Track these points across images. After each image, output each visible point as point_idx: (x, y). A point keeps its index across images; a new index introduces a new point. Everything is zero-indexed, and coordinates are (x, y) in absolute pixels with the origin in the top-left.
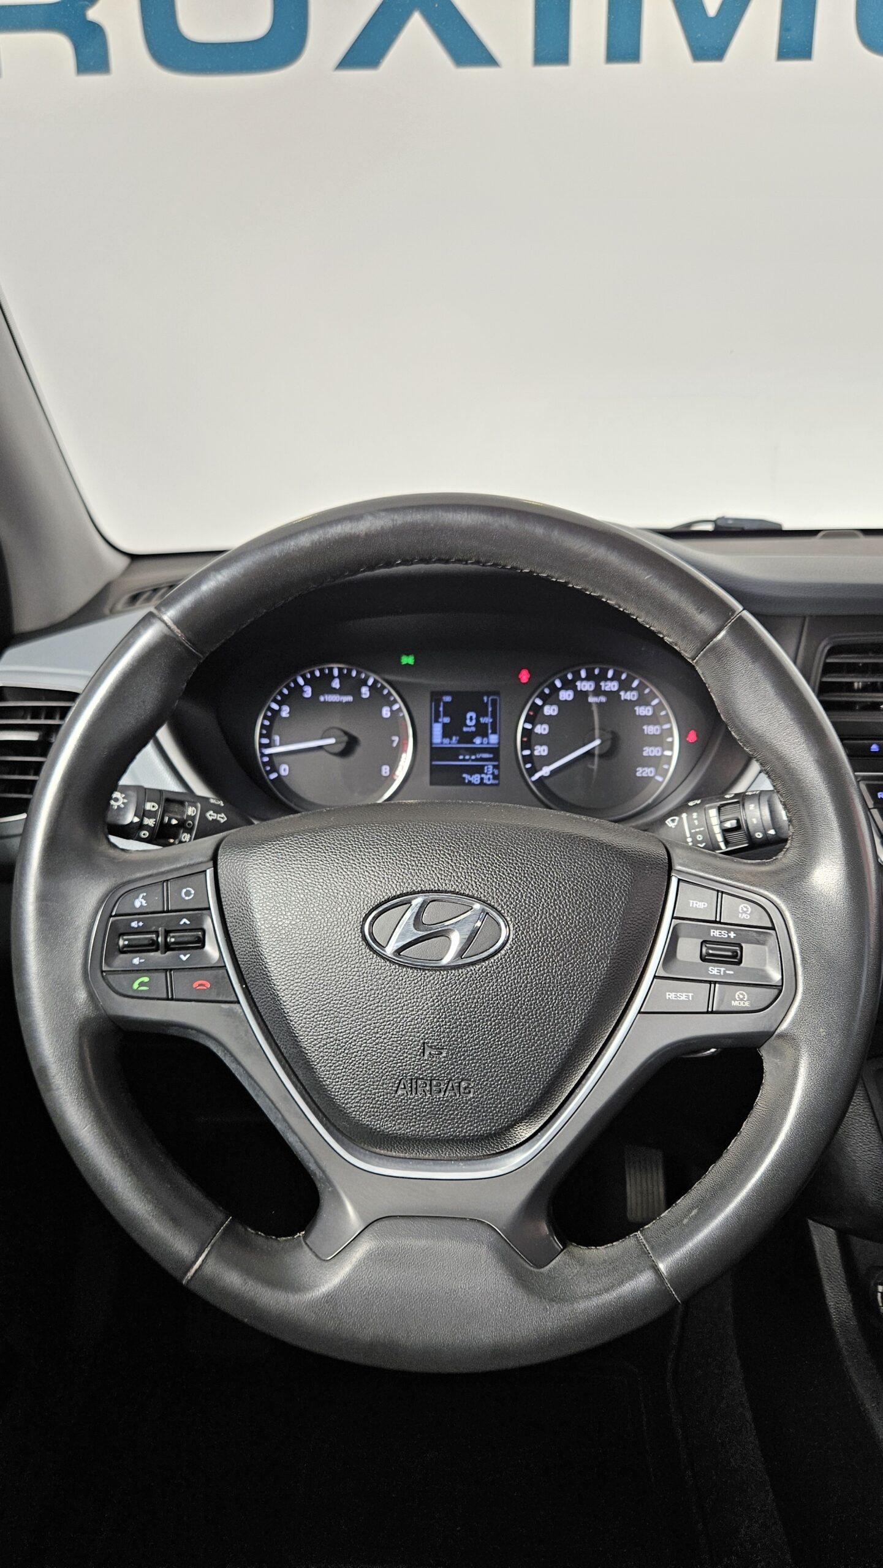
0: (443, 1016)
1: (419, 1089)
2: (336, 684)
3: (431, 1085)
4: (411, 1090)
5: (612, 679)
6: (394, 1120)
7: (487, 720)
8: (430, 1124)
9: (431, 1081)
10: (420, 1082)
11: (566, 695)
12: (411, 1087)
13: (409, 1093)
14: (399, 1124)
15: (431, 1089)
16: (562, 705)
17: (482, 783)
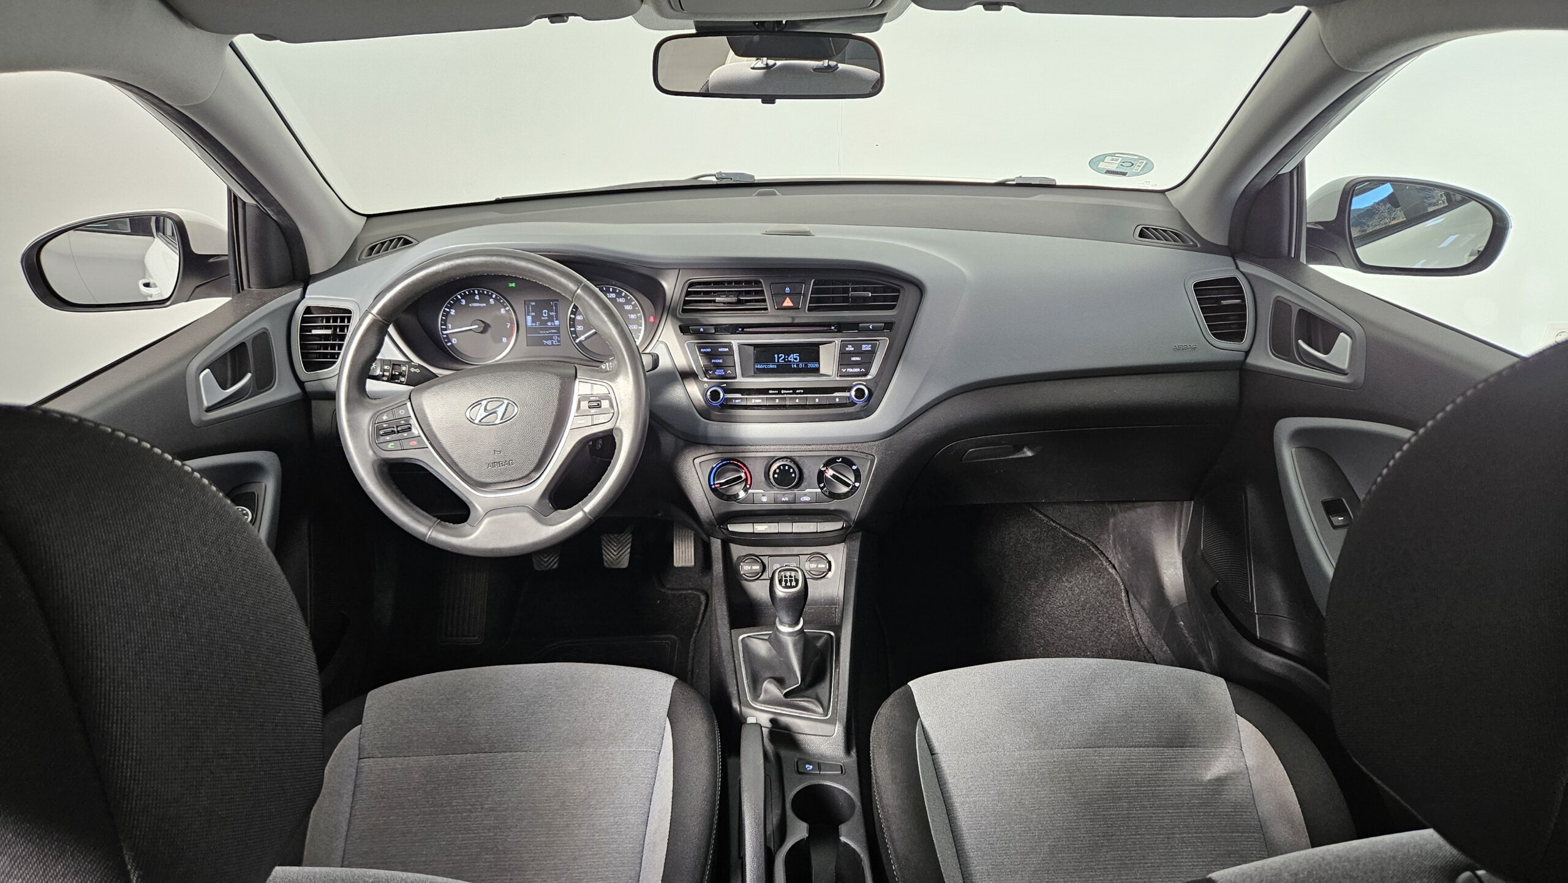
2: (477, 297)
5: (612, 293)
7: (553, 314)
17: (553, 345)
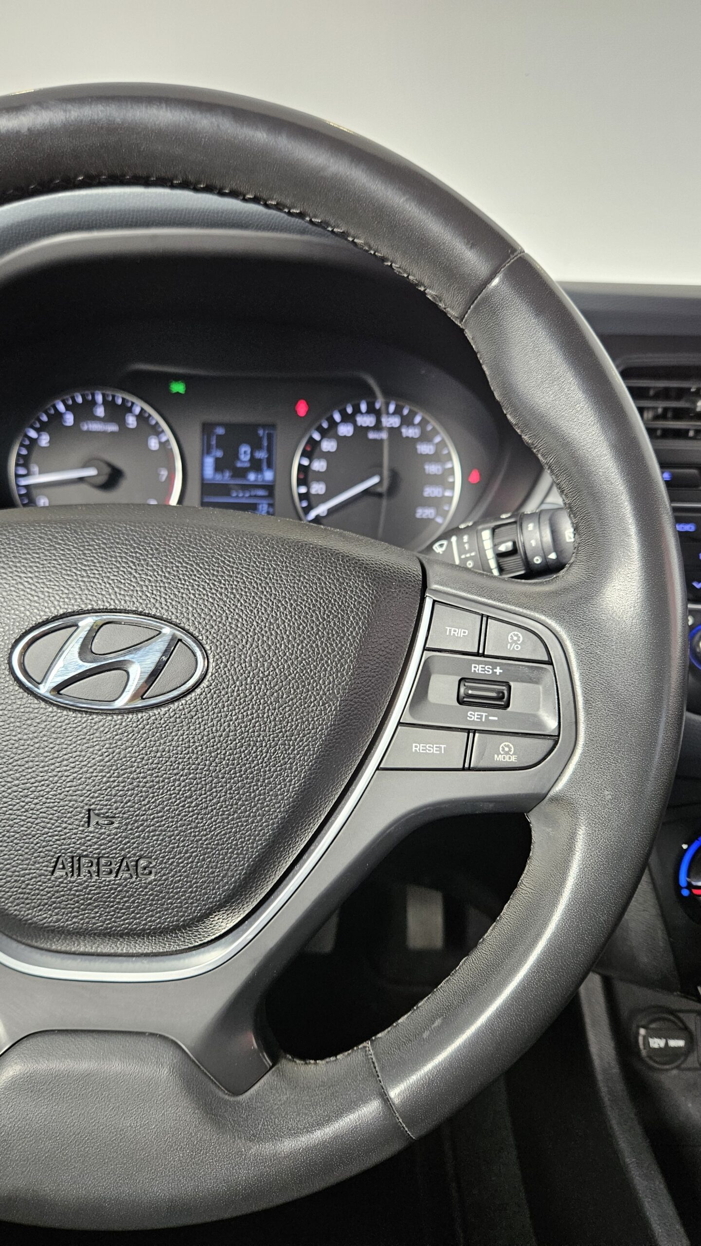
0: (115, 775)
1: (83, 870)
3: (98, 864)
4: (72, 871)
5: (394, 414)
6: (50, 910)
7: (262, 455)
8: (98, 915)
9: (98, 859)
10: (83, 860)
11: (346, 430)
12: (72, 867)
13: (70, 875)
14: (57, 914)
15: (98, 869)
16: (341, 440)
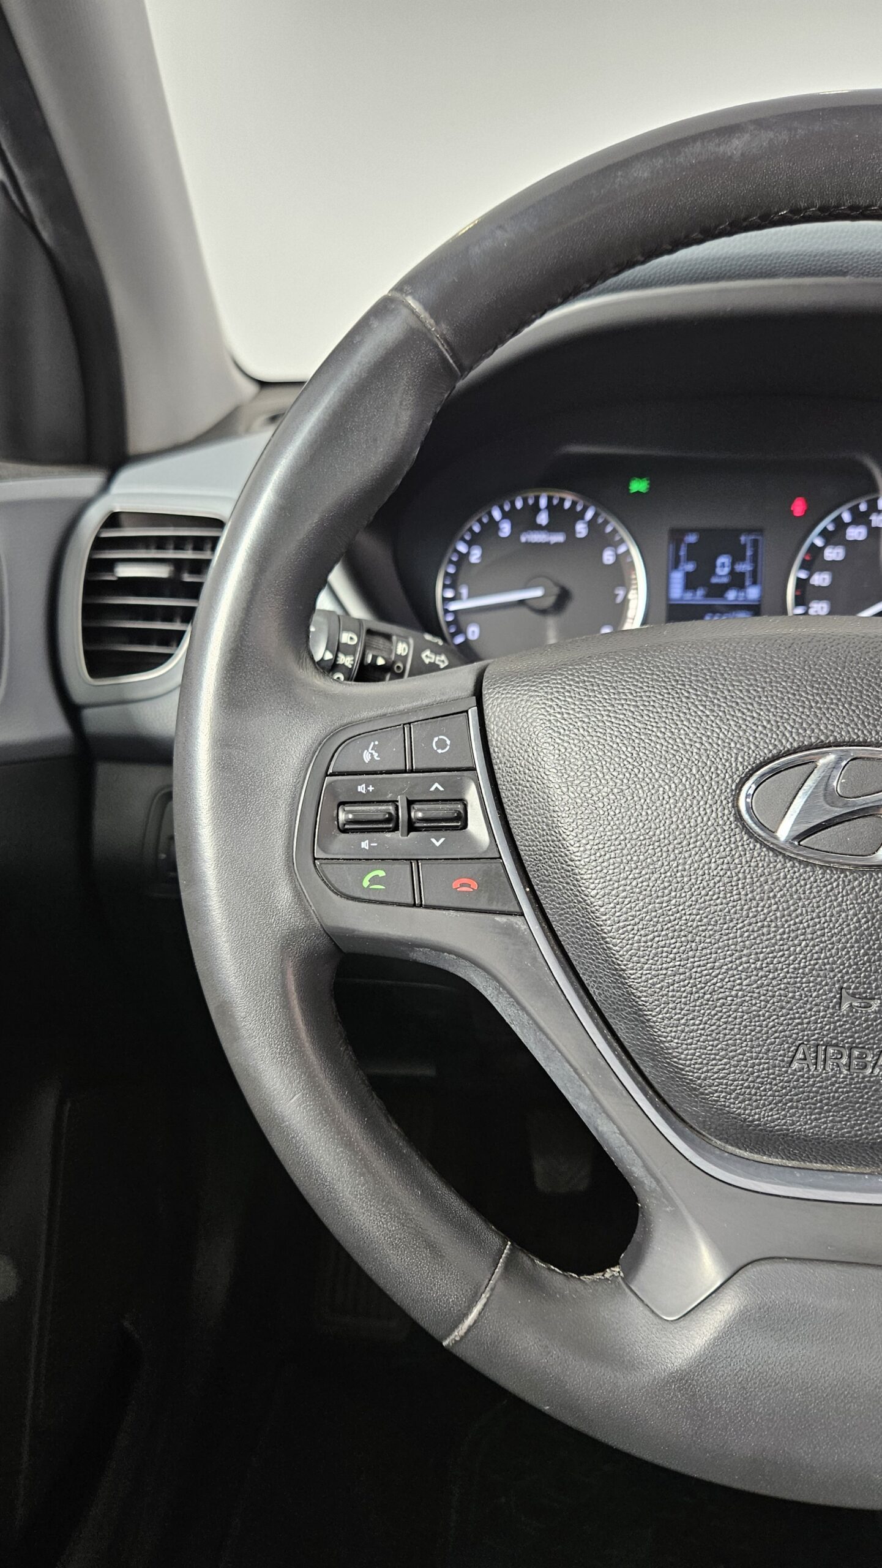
0: (876, 946)
1: (830, 1062)
2: (543, 519)
3: (850, 1056)
4: (816, 1064)
6: (784, 1109)
7: (744, 567)
8: (845, 1118)
9: (850, 1049)
10: (831, 1050)
11: (856, 533)
12: (816, 1058)
13: (812, 1068)
14: (793, 1115)
15: (850, 1062)
16: (851, 546)
